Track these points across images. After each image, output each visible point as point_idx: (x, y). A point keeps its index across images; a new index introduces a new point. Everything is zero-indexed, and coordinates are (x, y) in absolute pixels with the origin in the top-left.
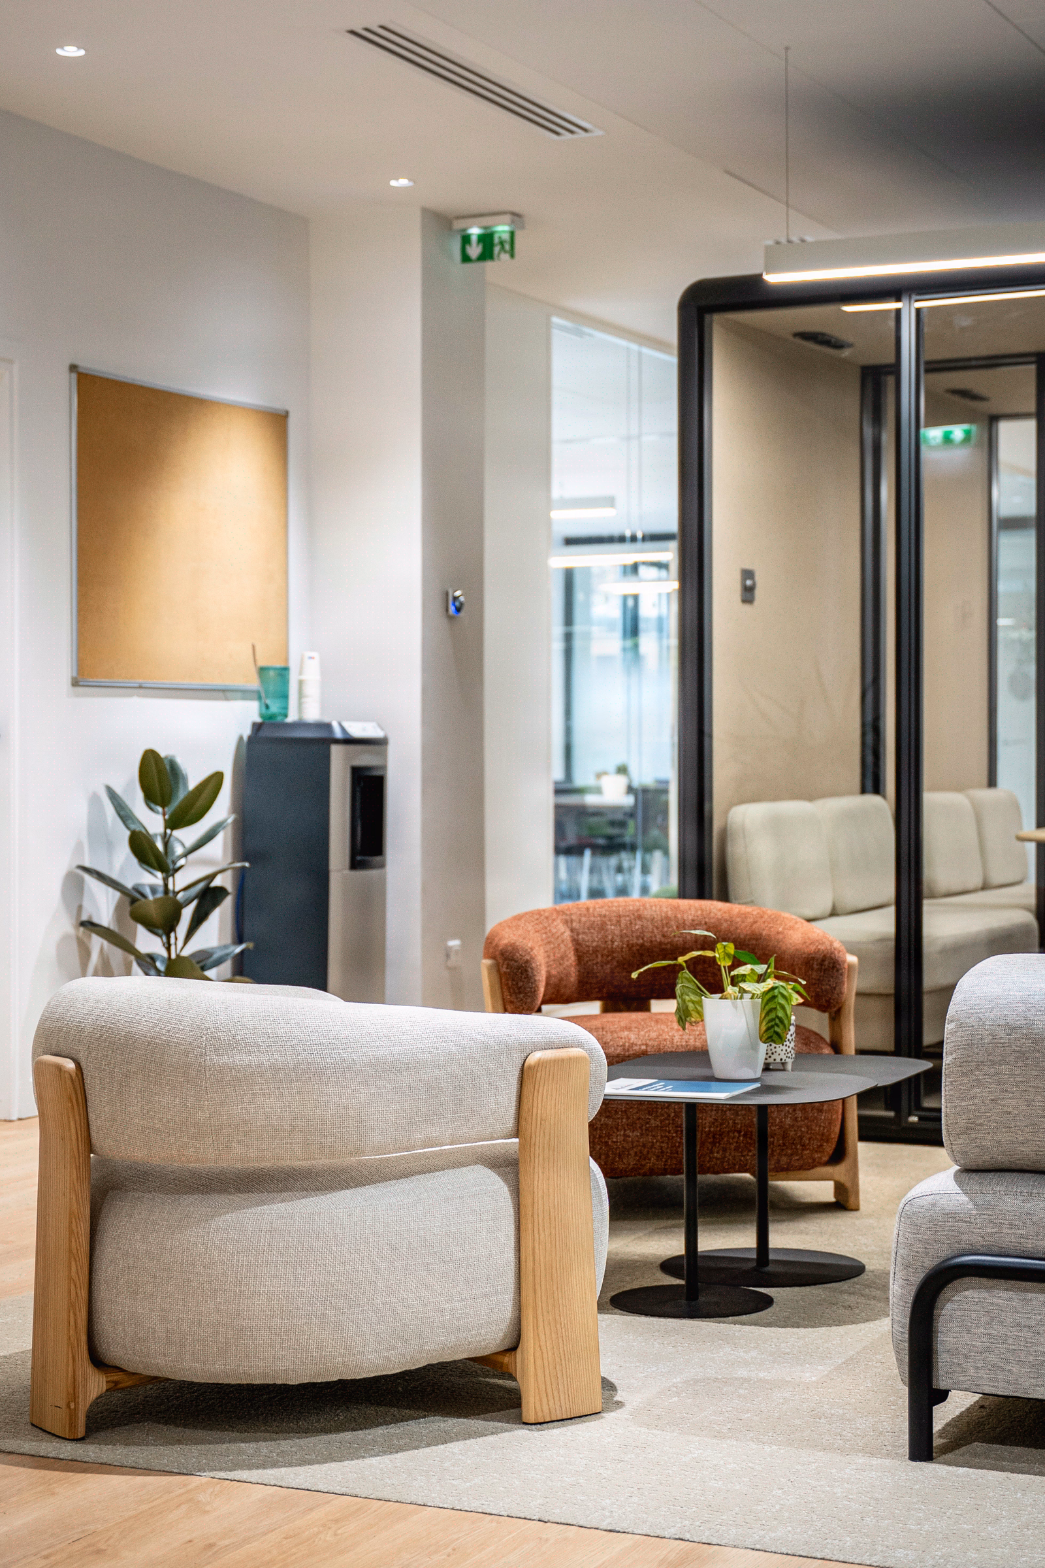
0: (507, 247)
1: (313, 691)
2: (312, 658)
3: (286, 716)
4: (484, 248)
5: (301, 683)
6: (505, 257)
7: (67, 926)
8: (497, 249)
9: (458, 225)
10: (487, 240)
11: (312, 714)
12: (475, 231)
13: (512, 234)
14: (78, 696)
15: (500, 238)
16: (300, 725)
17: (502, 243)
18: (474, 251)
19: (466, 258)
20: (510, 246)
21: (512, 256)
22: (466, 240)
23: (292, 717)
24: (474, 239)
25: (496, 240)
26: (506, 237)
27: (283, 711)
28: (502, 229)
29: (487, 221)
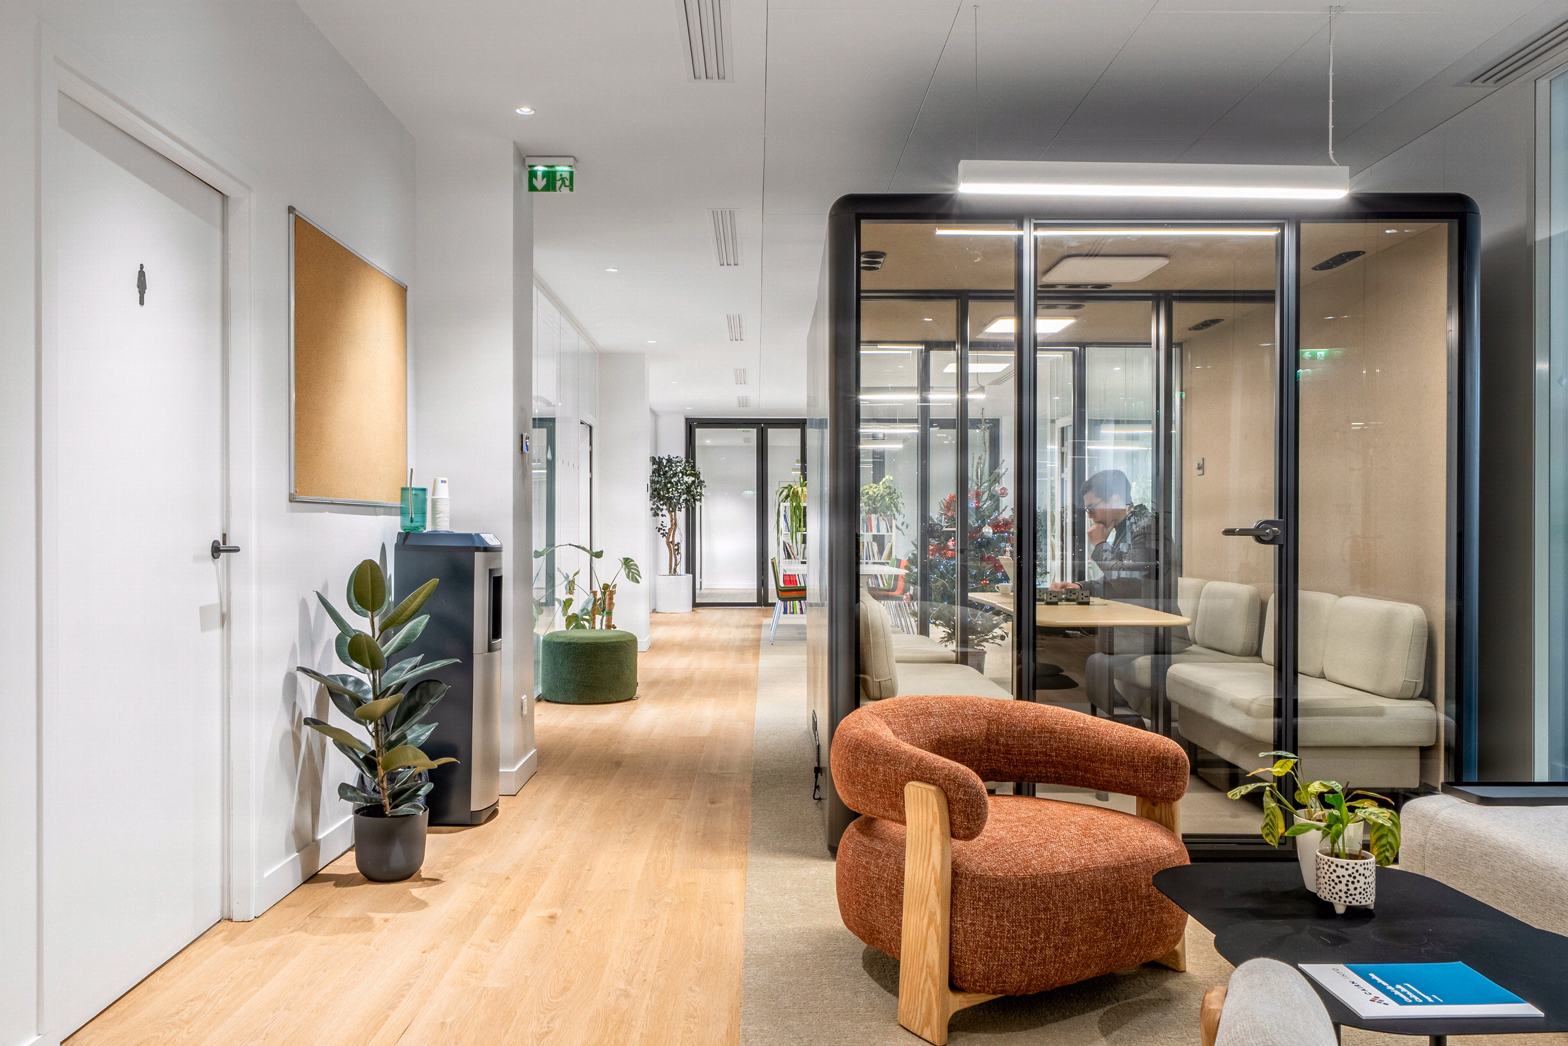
0: (567, 183)
1: (444, 508)
2: (445, 482)
3: (425, 529)
4: (548, 181)
5: (434, 502)
6: (565, 190)
7: (285, 724)
8: (559, 184)
9: (529, 161)
10: (550, 177)
11: (444, 526)
12: (540, 169)
13: (571, 173)
14: (293, 511)
15: (561, 175)
16: (435, 535)
17: (562, 179)
18: (540, 183)
19: (532, 188)
20: (570, 182)
21: (571, 190)
22: (532, 175)
23: (429, 528)
24: (540, 174)
25: (558, 177)
26: (567, 175)
27: (421, 524)
28: (562, 169)
29: (550, 161)
